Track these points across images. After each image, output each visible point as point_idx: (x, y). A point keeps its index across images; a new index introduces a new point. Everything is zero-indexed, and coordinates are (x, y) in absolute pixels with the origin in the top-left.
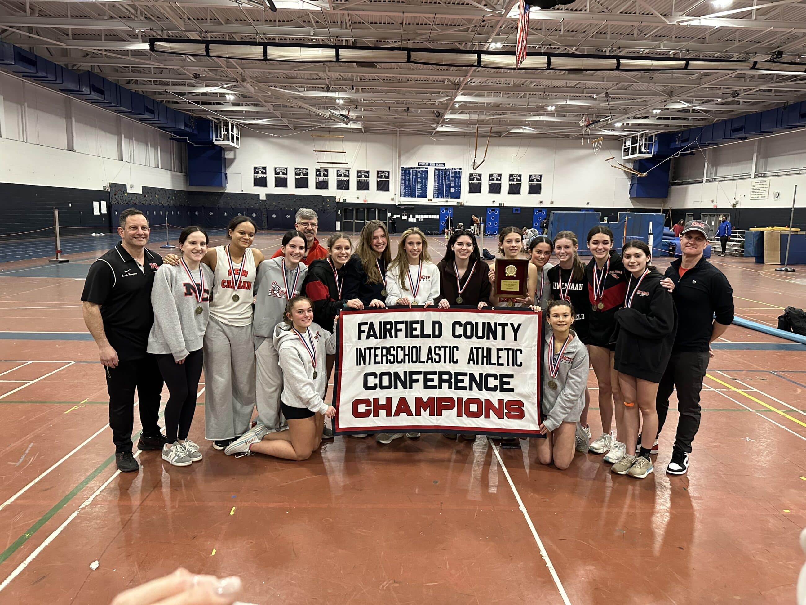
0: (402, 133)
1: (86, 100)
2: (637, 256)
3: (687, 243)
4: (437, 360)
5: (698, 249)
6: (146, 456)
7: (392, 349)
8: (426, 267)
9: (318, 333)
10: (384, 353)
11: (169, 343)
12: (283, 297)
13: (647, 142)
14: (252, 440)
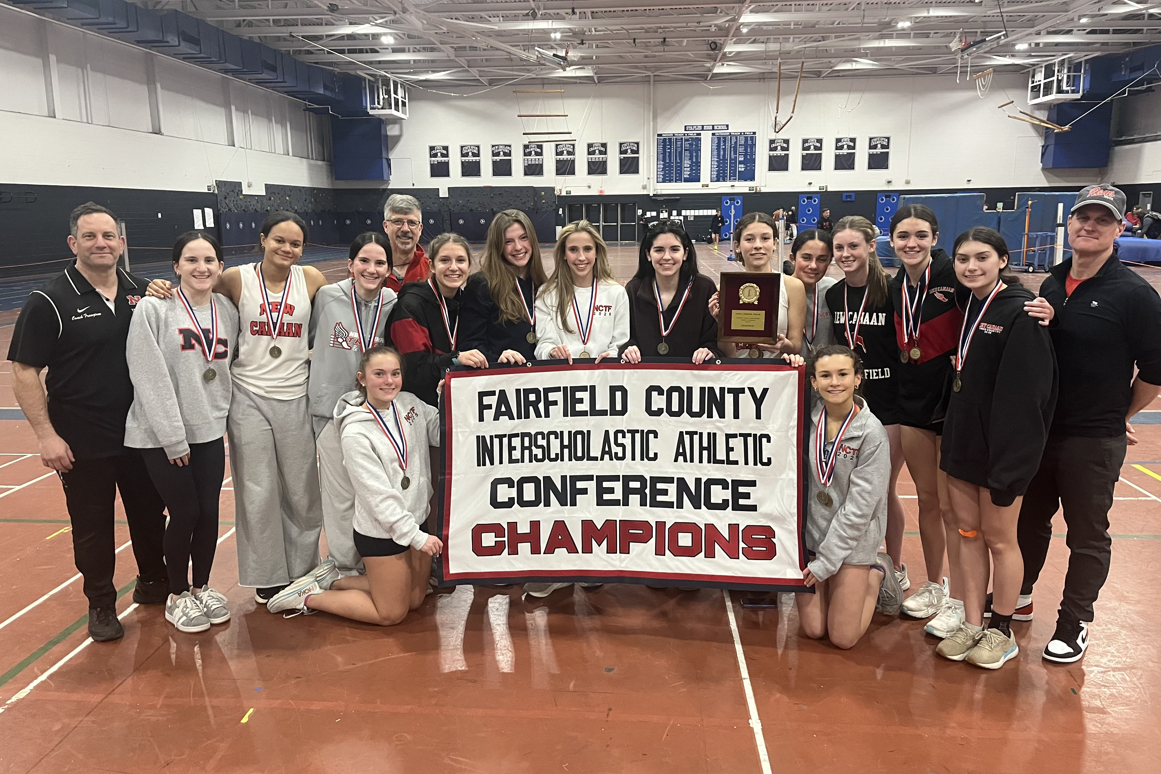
0: (658, 80)
1: (175, 55)
2: (981, 257)
3: (1080, 230)
4: (620, 455)
5: (1102, 240)
6: (143, 614)
7: (539, 437)
8: (605, 290)
9: (412, 409)
10: (527, 444)
11: (155, 430)
12: (355, 348)
13: (1071, 74)
14: (309, 590)
